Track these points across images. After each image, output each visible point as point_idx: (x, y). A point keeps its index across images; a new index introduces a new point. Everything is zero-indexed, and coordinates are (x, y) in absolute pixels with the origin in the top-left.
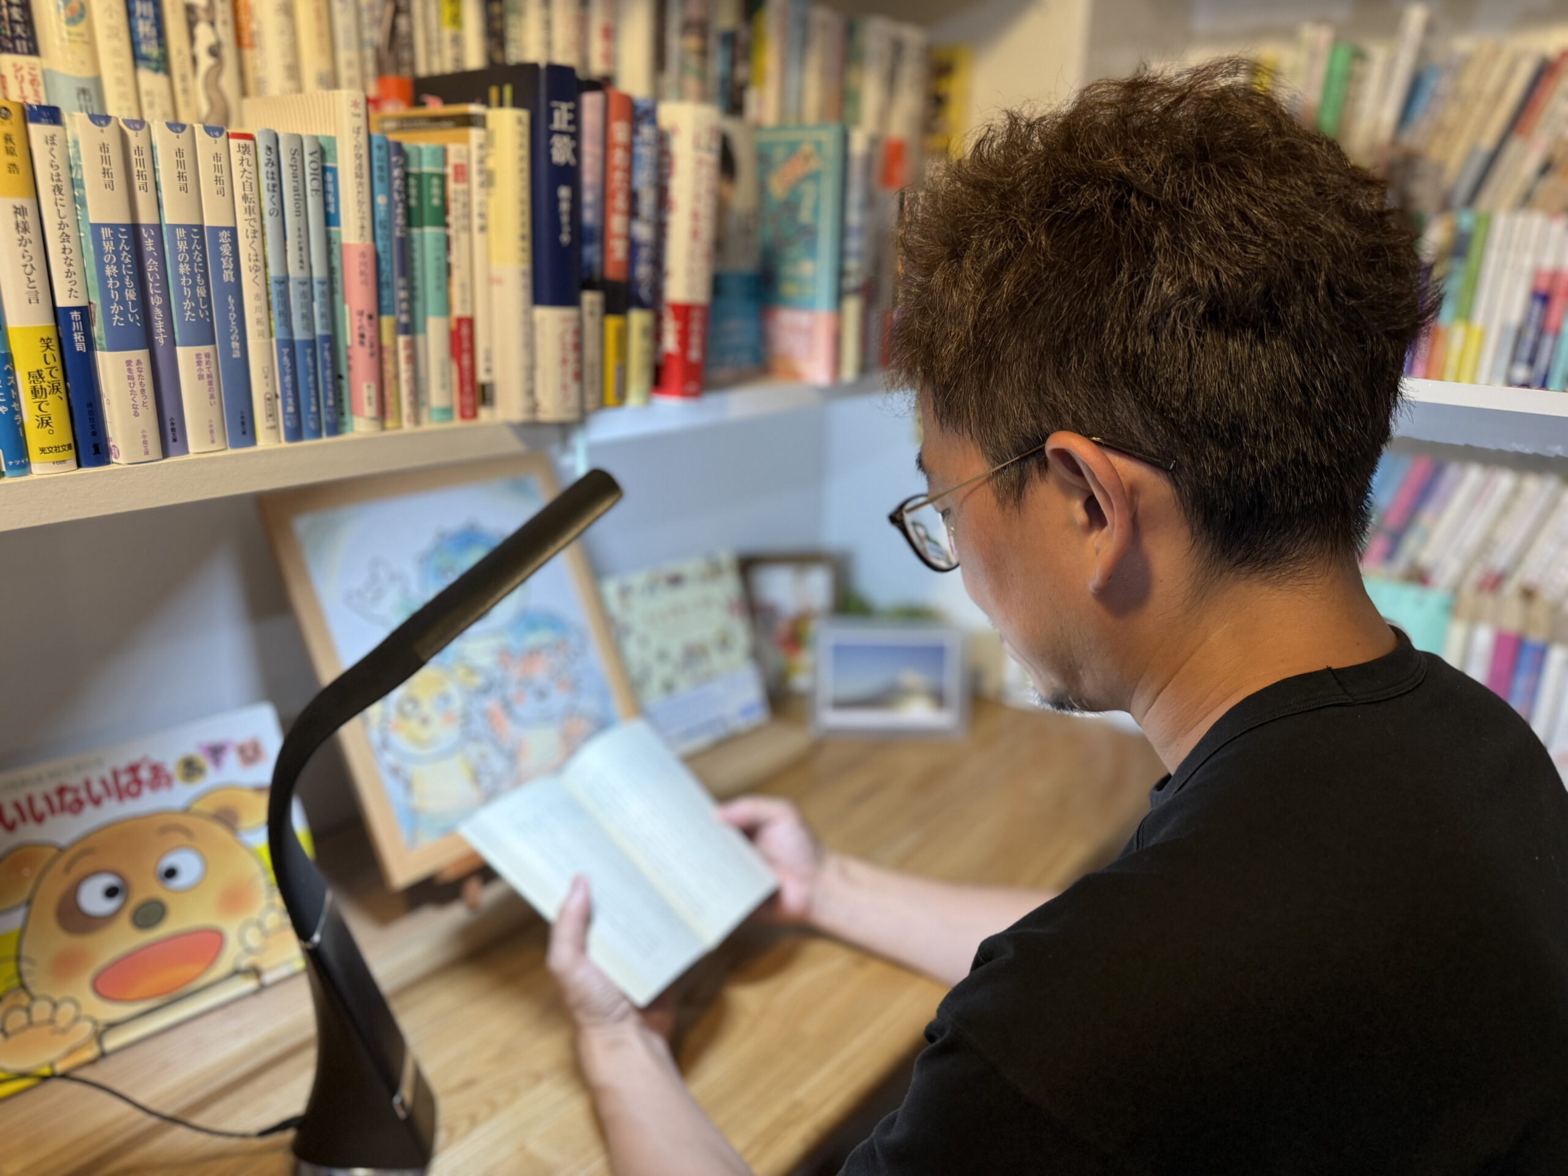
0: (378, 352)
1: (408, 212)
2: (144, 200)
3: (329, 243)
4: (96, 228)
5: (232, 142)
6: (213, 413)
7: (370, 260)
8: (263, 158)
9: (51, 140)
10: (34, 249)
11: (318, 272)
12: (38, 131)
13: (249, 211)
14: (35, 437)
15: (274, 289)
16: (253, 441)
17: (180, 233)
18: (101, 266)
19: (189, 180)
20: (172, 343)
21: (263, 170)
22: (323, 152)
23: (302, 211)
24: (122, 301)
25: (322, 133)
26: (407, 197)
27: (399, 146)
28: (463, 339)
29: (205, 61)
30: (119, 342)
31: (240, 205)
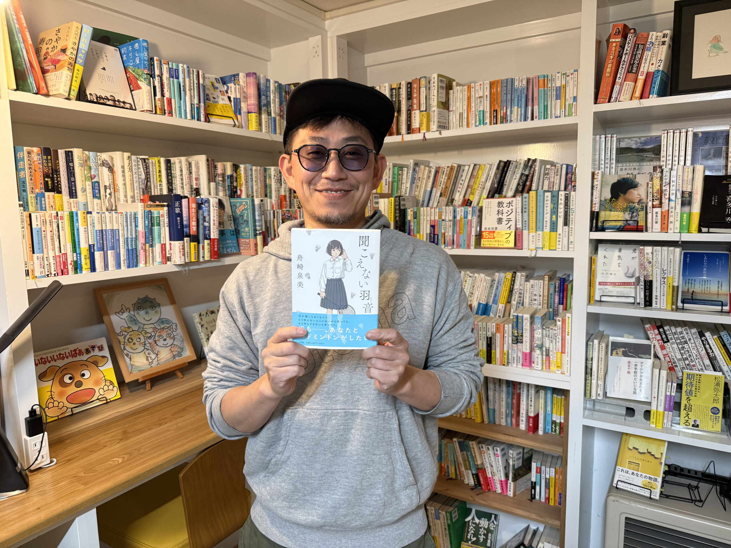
0: (145, 251)
1: (152, 223)
2: (104, 225)
3: (136, 230)
4: (96, 231)
5: (119, 214)
6: (114, 263)
7: (144, 233)
8: (124, 216)
9: (90, 217)
10: (87, 235)
11: (134, 236)
12: (89, 215)
13: (122, 226)
14: (84, 266)
15: (126, 240)
16: (121, 268)
17: (110, 231)
18: (97, 237)
19: (111, 222)
20: (107, 250)
21: (124, 218)
22: (135, 214)
23: (131, 225)
24: (100, 243)
25: (135, 211)
26: (151, 221)
27: (150, 211)
28: (163, 247)
29: (108, 196)
30: (99, 250)
31: (120, 225)
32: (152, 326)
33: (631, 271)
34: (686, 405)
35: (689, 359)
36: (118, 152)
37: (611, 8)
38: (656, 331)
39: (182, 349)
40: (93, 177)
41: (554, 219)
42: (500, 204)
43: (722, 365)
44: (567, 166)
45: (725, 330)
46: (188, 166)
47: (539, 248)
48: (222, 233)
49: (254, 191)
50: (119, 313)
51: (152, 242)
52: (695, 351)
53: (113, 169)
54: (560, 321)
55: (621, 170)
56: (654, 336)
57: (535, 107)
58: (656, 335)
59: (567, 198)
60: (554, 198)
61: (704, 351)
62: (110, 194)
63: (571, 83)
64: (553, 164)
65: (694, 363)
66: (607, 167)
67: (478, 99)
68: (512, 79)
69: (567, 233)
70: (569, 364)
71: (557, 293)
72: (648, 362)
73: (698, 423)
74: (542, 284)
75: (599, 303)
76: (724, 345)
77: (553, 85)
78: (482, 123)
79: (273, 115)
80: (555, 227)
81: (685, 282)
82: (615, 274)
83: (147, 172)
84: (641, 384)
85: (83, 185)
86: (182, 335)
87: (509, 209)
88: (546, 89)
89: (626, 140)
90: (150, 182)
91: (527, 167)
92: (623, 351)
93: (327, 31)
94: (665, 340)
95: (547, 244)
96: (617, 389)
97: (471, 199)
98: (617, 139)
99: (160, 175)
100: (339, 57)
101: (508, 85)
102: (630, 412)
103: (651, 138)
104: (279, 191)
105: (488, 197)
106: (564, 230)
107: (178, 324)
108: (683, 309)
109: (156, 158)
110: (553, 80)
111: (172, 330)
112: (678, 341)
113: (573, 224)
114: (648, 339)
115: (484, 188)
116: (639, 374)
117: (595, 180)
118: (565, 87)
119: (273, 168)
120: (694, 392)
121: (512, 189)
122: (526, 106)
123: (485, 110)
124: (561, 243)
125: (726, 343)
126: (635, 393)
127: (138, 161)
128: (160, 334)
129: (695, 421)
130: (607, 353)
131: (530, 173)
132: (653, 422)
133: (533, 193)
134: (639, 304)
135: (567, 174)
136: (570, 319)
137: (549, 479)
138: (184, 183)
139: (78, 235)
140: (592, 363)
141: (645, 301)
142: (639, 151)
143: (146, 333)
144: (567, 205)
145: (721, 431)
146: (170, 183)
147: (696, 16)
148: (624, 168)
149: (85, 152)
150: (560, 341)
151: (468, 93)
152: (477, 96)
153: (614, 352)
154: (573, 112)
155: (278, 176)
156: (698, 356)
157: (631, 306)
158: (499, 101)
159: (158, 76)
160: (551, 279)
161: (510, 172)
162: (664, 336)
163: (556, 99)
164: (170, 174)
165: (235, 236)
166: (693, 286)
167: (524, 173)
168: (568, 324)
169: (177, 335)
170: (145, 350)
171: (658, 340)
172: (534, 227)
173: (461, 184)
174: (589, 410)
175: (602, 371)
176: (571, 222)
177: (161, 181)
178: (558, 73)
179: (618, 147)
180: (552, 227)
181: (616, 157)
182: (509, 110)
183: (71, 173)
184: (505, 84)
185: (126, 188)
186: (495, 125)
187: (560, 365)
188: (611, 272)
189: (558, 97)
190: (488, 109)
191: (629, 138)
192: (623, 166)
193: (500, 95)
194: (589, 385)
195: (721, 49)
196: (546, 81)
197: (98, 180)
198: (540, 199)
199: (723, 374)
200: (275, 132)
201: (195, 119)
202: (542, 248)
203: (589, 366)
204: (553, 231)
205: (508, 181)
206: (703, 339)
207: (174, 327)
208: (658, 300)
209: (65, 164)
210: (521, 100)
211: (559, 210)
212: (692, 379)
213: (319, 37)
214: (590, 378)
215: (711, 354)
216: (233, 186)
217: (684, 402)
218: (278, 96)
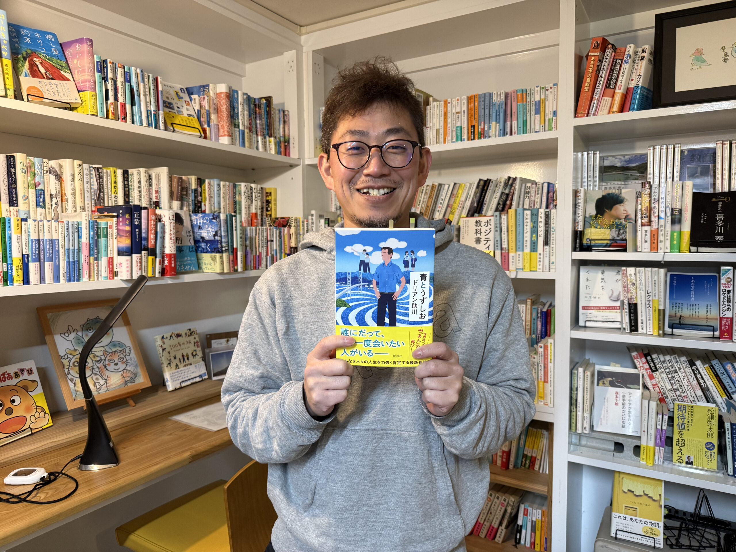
0: (89, 264)
1: (98, 235)
2: (41, 234)
3: (79, 242)
4: (32, 240)
5: (60, 223)
6: (52, 276)
7: (88, 245)
8: (66, 226)
9: (25, 224)
10: (20, 243)
11: (76, 248)
12: (23, 223)
13: (62, 236)
14: (16, 278)
15: (66, 251)
16: (59, 282)
17: (48, 240)
18: (32, 246)
19: (50, 230)
20: (44, 261)
21: (65, 228)
22: (78, 224)
23: (73, 235)
24: (35, 253)
25: (79, 220)
26: (97, 232)
27: (96, 222)
28: (110, 262)
29: (54, 205)
30: (34, 261)
31: (60, 235)
32: (103, 349)
33: (616, 294)
34: (678, 440)
35: (680, 390)
36: (67, 160)
37: (591, 23)
38: (644, 360)
39: (136, 375)
40: (37, 184)
41: (534, 238)
42: (478, 223)
43: (715, 397)
44: (549, 184)
45: (716, 358)
46: (147, 178)
47: (519, 269)
48: (179, 249)
49: (222, 207)
50: (64, 334)
51: (97, 255)
52: (685, 382)
53: (61, 177)
54: (541, 347)
55: (606, 188)
56: (641, 365)
57: (513, 122)
58: (643, 364)
59: (547, 217)
60: (534, 217)
61: (695, 382)
62: (56, 204)
63: (551, 97)
64: (534, 183)
65: (685, 394)
66: (590, 185)
67: (456, 116)
68: (490, 94)
69: (548, 253)
70: (552, 394)
71: (539, 319)
72: (637, 393)
73: (692, 459)
74: (524, 308)
75: (583, 329)
76: (717, 375)
77: (532, 99)
78: (459, 139)
79: (241, 128)
80: (535, 247)
81: (673, 305)
82: (599, 298)
83: (100, 182)
84: (630, 416)
85: (24, 193)
86: (136, 359)
87: (487, 228)
88: (525, 103)
89: (610, 158)
90: (103, 193)
91: (507, 186)
92: (610, 381)
93: (302, 46)
94: (654, 369)
95: (527, 265)
96: (604, 422)
97: (451, 219)
98: (600, 157)
99: (115, 186)
100: (314, 72)
101: (486, 100)
102: (619, 447)
103: (636, 156)
104: (249, 208)
105: (467, 216)
106: (545, 250)
107: (131, 348)
108: (672, 334)
109: (111, 168)
110: (532, 94)
111: (125, 354)
112: (667, 370)
113: (554, 243)
114: (636, 367)
115: (463, 208)
116: (627, 406)
117: (577, 198)
118: (544, 101)
119: (243, 184)
120: (686, 426)
121: (491, 208)
122: (505, 121)
123: (463, 126)
124: (541, 263)
125: (719, 373)
126: (623, 426)
127: (90, 171)
128: (111, 358)
129: (688, 457)
130: (592, 382)
131: (510, 192)
132: (643, 459)
133: (512, 212)
134: (625, 329)
135: (548, 192)
136: (553, 345)
137: (535, 522)
138: (143, 196)
139: (10, 243)
140: (577, 394)
141: (631, 326)
142: (624, 169)
143: (94, 357)
144: (548, 224)
145: (718, 469)
146: (127, 195)
147: (678, 29)
148: (608, 187)
149: (30, 157)
150: (543, 369)
151: (444, 108)
152: (454, 111)
153: (601, 382)
154: (553, 126)
155: (249, 193)
156: (690, 387)
157: (617, 331)
158: (477, 116)
159: (112, 79)
160: (533, 303)
161: (490, 191)
162: (652, 365)
163: (536, 114)
164: (126, 186)
165: (194, 253)
166: (680, 310)
167: (504, 191)
168: (551, 350)
169: (131, 359)
170: (93, 375)
171: (646, 369)
172: (514, 247)
173: (441, 203)
174: (575, 445)
175: (588, 403)
176: (551, 242)
177: (116, 192)
178: (537, 87)
179: (601, 165)
180: (533, 247)
181: (599, 175)
182: (486, 126)
183: (12, 179)
184: (483, 99)
185: (75, 198)
186: (473, 141)
187: (542, 396)
188: (594, 296)
189: (537, 112)
190: (465, 125)
191: (613, 156)
192: (607, 185)
193: (478, 110)
194: (574, 417)
195: (704, 61)
196: (524, 95)
197: (43, 188)
198: (520, 217)
199: (717, 406)
200: (244, 145)
201: (152, 126)
202: (523, 269)
203: (574, 397)
204: (534, 251)
205: (488, 200)
206: (693, 368)
207: (127, 350)
208: (644, 325)
209: (6, 169)
210: (499, 115)
211: (539, 229)
212: (684, 411)
213: (294, 51)
214: (575, 409)
215: (703, 384)
216: (198, 201)
217: (676, 437)
218: (247, 109)
